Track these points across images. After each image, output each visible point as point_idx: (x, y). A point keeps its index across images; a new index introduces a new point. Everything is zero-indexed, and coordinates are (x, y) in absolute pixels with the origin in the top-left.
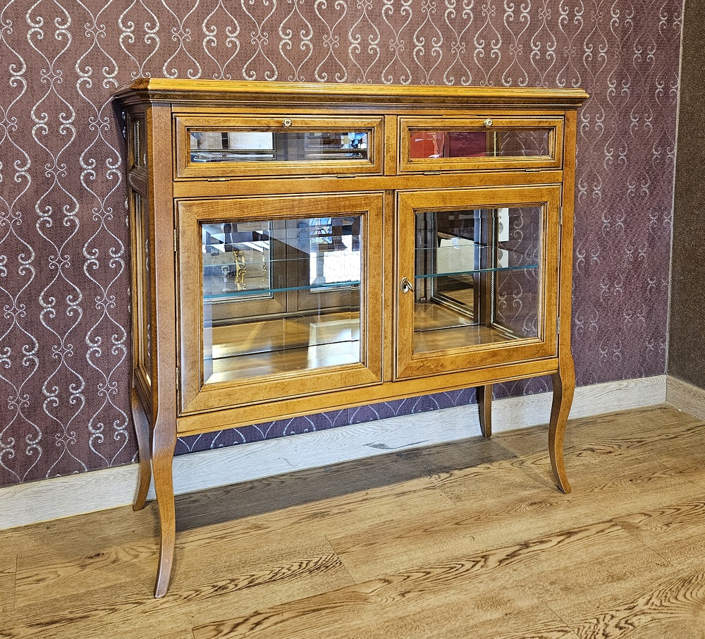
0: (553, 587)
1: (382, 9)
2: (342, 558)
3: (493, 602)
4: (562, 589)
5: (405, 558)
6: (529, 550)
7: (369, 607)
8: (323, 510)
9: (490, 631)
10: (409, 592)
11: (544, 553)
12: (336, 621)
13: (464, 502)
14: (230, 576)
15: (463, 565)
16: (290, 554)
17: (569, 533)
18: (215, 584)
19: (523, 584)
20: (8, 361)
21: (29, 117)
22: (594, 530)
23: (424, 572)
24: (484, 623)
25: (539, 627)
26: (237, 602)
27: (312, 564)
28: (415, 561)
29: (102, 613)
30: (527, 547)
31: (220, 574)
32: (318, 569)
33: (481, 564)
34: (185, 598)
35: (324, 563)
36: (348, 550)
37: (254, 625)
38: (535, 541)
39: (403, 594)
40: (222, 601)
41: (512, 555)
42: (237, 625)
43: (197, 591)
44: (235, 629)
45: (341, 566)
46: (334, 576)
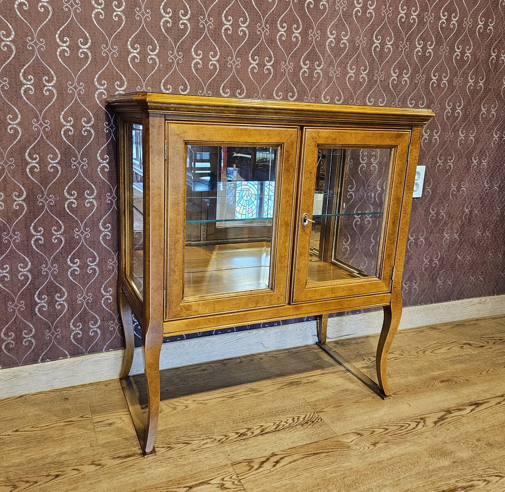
0: (480, 443)
1: (353, 11)
2: (321, 415)
3: (441, 453)
4: (486, 445)
5: (366, 417)
6: (453, 415)
7: (352, 453)
8: (296, 380)
9: (446, 475)
10: (378, 443)
11: (464, 418)
12: (333, 462)
13: (393, 378)
14: (246, 426)
15: (409, 425)
16: (284, 411)
17: (476, 404)
18: (237, 431)
19: (457, 440)
20: (77, 269)
21: (93, 83)
22: (493, 402)
23: (383, 428)
24: (440, 468)
25: (481, 473)
26: (257, 445)
27: (301, 420)
28: (374, 420)
29: (163, 450)
30: (451, 413)
31: (238, 424)
32: (307, 423)
33: (422, 424)
34: (219, 441)
35: (309, 419)
36: (324, 410)
37: (275, 463)
38: (454, 409)
39: (374, 444)
40: (246, 444)
41: (442, 418)
42: (263, 463)
43: (226, 436)
44: (262, 466)
45: (322, 421)
46: (320, 429)
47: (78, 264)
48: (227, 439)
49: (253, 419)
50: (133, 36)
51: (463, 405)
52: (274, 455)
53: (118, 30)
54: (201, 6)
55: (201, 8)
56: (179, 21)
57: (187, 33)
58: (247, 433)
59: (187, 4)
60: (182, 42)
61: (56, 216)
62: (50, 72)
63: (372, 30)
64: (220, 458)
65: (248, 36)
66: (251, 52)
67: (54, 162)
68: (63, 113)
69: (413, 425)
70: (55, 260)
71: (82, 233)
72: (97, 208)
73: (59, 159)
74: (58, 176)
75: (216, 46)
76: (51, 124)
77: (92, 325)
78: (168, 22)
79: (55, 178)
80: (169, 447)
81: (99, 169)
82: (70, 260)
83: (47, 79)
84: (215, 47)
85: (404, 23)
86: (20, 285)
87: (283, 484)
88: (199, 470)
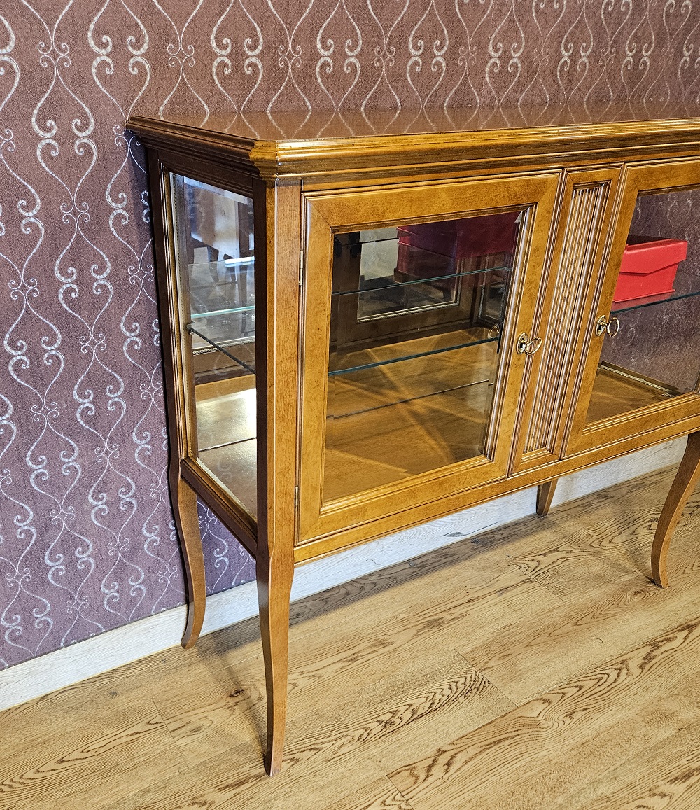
2: (486, 675)
3: (660, 717)
6: (660, 650)
7: (544, 734)
8: (436, 618)
10: (574, 712)
11: (677, 654)
12: (523, 754)
14: (389, 708)
15: (608, 676)
16: (433, 676)
17: (689, 626)
18: (379, 719)
23: (575, 687)
26: (414, 739)
27: (461, 686)
28: (560, 675)
29: (285, 765)
30: (658, 647)
31: (377, 706)
32: (470, 691)
33: (624, 672)
34: (359, 739)
35: (472, 683)
36: (487, 666)
37: (446, 767)
38: (661, 639)
39: (570, 716)
40: (397, 740)
41: (648, 658)
42: (429, 768)
43: (366, 729)
44: (431, 773)
45: (491, 685)
46: (491, 699)
47: (105, 500)
48: (369, 734)
49: (395, 695)
50: (165, 102)
51: (672, 631)
52: (441, 752)
53: (140, 93)
54: (281, 25)
55: (282, 29)
56: (244, 60)
57: (259, 82)
58: (394, 719)
59: (256, 24)
60: (250, 100)
61: (65, 435)
62: (29, 191)
63: (560, 33)
64: (369, 768)
65: (359, 72)
66: (365, 102)
67: (53, 348)
68: (58, 262)
69: (614, 674)
70: (70, 500)
71: (107, 453)
72: (127, 410)
73: (59, 342)
74: (61, 370)
75: (306, 100)
76: (40, 284)
77: (133, 581)
78: (226, 65)
79: (56, 374)
80: (292, 759)
81: (125, 348)
82: (93, 496)
83: (25, 204)
84: (305, 102)
85: (610, 13)
86: (20, 547)
87: (467, 799)
88: (346, 792)
